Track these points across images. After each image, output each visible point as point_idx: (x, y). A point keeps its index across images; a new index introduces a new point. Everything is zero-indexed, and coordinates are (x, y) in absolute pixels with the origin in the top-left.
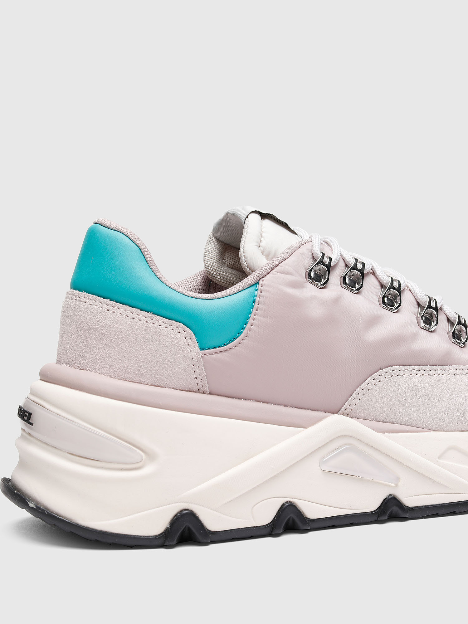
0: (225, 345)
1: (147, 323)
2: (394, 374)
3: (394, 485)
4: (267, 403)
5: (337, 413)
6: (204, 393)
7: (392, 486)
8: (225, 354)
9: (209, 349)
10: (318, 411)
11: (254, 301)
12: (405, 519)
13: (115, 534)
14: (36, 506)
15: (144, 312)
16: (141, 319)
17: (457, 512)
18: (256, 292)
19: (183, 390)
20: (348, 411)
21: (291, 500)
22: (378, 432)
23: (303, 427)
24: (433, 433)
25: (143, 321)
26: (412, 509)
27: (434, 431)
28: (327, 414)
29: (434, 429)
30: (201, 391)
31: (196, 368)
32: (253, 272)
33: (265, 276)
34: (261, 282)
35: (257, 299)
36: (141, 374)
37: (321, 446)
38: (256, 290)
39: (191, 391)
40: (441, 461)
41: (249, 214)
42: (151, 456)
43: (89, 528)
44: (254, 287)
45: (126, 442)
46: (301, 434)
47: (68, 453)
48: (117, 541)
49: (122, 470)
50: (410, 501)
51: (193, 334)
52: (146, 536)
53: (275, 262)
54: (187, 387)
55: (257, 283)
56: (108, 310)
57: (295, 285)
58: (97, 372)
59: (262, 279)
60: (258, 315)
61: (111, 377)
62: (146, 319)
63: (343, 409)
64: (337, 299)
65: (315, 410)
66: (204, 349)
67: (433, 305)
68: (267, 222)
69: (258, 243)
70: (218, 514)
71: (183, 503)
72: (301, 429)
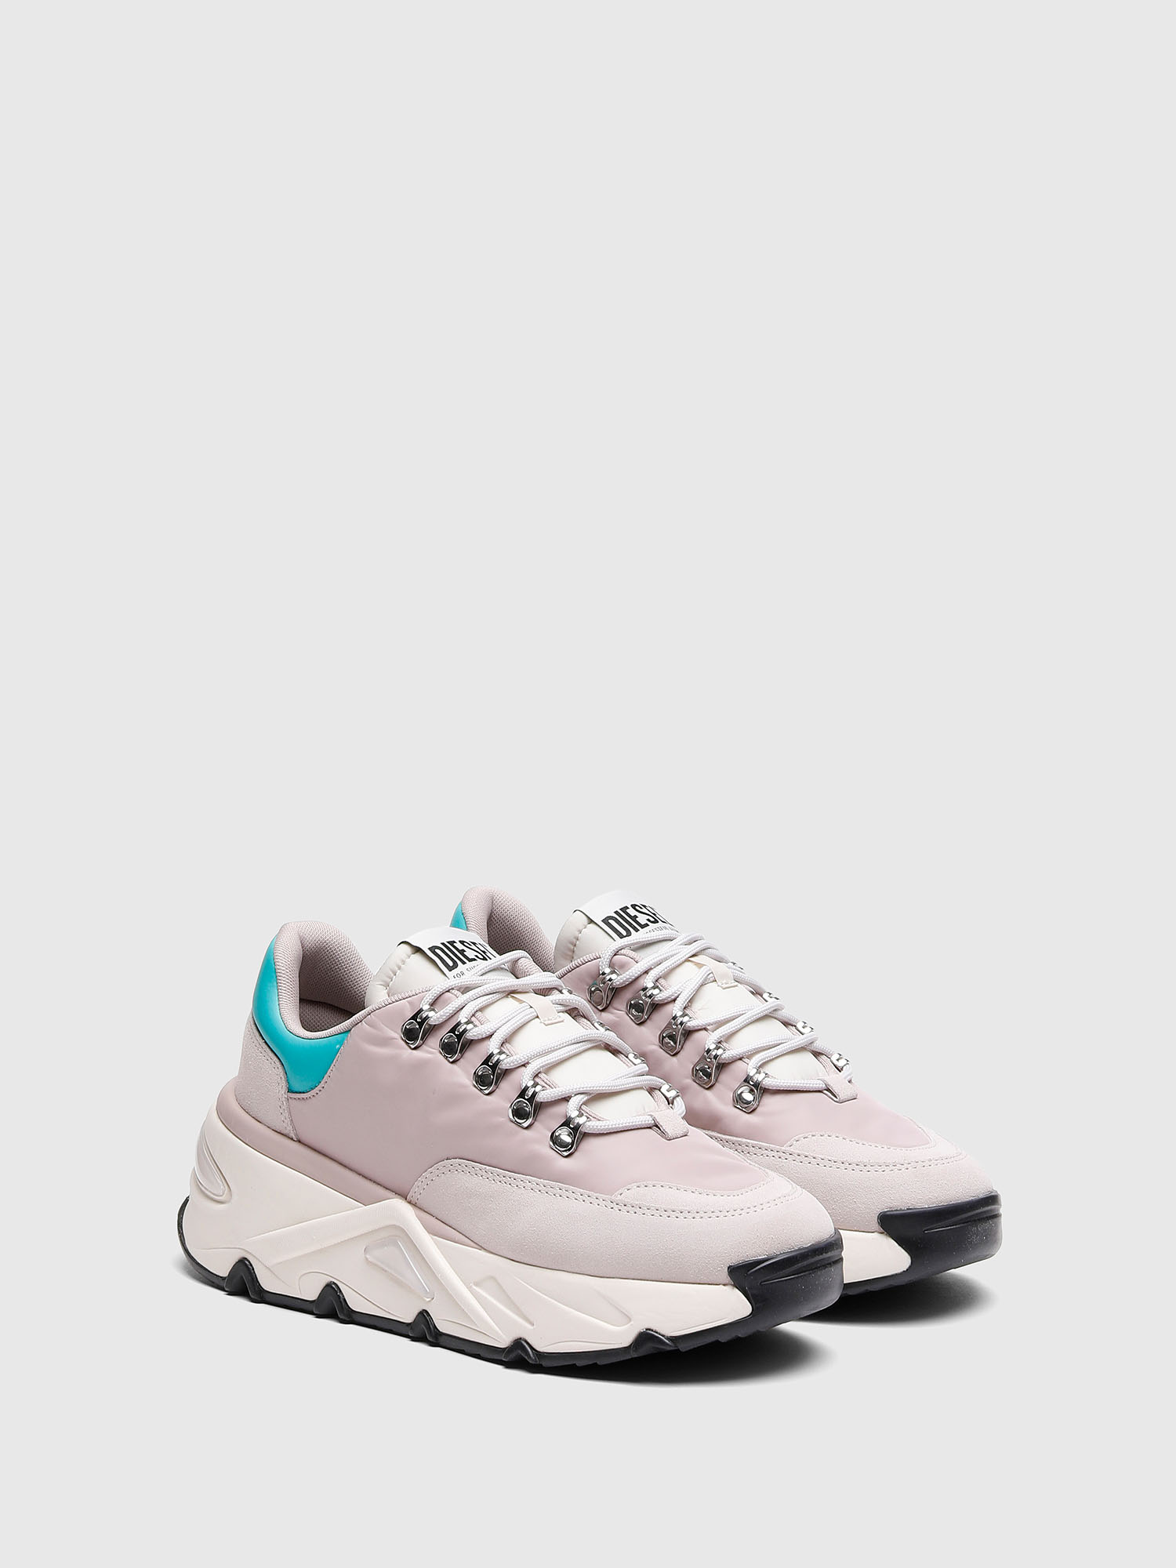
2: (460, 1168)
3: (428, 1299)
7: (425, 1301)
11: (340, 1049)
18: (345, 1040)
19: (274, 1131)
21: (337, 1280)
22: (427, 1232)
23: (362, 1204)
26: (442, 1335)
27: (484, 1250)
29: (484, 1248)
31: (282, 1111)
33: (359, 1023)
34: (353, 1030)
38: (346, 1038)
39: (280, 1134)
40: (475, 1288)
44: (345, 1035)
46: (360, 1210)
51: (283, 1072)
53: (370, 1010)
55: (349, 1031)
63: (410, 1194)
64: (422, 1065)
65: (387, 1189)
66: (293, 1092)
67: (530, 1092)
68: (417, 957)
69: (385, 982)
70: (270, 1273)
71: (244, 1251)
72: (359, 1204)
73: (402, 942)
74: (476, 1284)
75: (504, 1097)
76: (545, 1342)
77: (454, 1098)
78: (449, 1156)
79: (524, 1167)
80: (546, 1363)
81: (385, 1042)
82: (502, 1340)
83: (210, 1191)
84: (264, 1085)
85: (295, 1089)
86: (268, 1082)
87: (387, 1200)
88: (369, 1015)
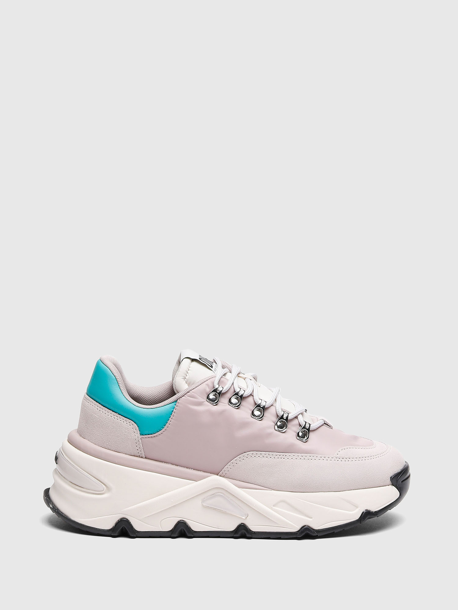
0: (154, 434)
1: (114, 419)
2: (253, 456)
3: (244, 518)
5: (217, 475)
6: (142, 457)
8: (154, 439)
9: (146, 435)
10: (206, 472)
11: (173, 411)
12: (250, 538)
13: (87, 526)
14: (53, 506)
15: (114, 413)
16: (112, 416)
17: (282, 538)
18: (175, 406)
19: (131, 455)
20: (224, 474)
21: (184, 519)
22: (238, 487)
24: (273, 491)
25: (113, 417)
26: (255, 533)
27: (274, 490)
28: (211, 475)
29: (274, 489)
30: (140, 456)
31: (137, 444)
32: (178, 393)
33: (181, 397)
34: (178, 401)
36: (109, 445)
37: (204, 492)
38: (175, 405)
39: (135, 456)
40: (274, 508)
41: (184, 358)
42: (108, 489)
44: (175, 403)
46: (193, 484)
47: (70, 482)
48: (88, 530)
50: (254, 528)
51: (137, 427)
52: (102, 529)
53: (187, 391)
54: (132, 454)
55: (176, 401)
56: (97, 409)
58: (89, 441)
59: (179, 399)
61: (95, 444)
63: (221, 472)
64: (222, 412)
65: (205, 472)
66: (143, 435)
67: (285, 417)
68: (194, 363)
69: (184, 377)
70: (141, 522)
71: (122, 515)
72: (194, 482)
73: (186, 358)
74: (274, 506)
75: (270, 419)
76: (317, 525)
77: (244, 425)
78: (245, 451)
79: (288, 450)
80: (319, 535)
81: (200, 404)
82: (295, 528)
83: (92, 490)
84: (123, 434)
85: (147, 432)
86: (126, 432)
87: (209, 477)
88: (189, 392)
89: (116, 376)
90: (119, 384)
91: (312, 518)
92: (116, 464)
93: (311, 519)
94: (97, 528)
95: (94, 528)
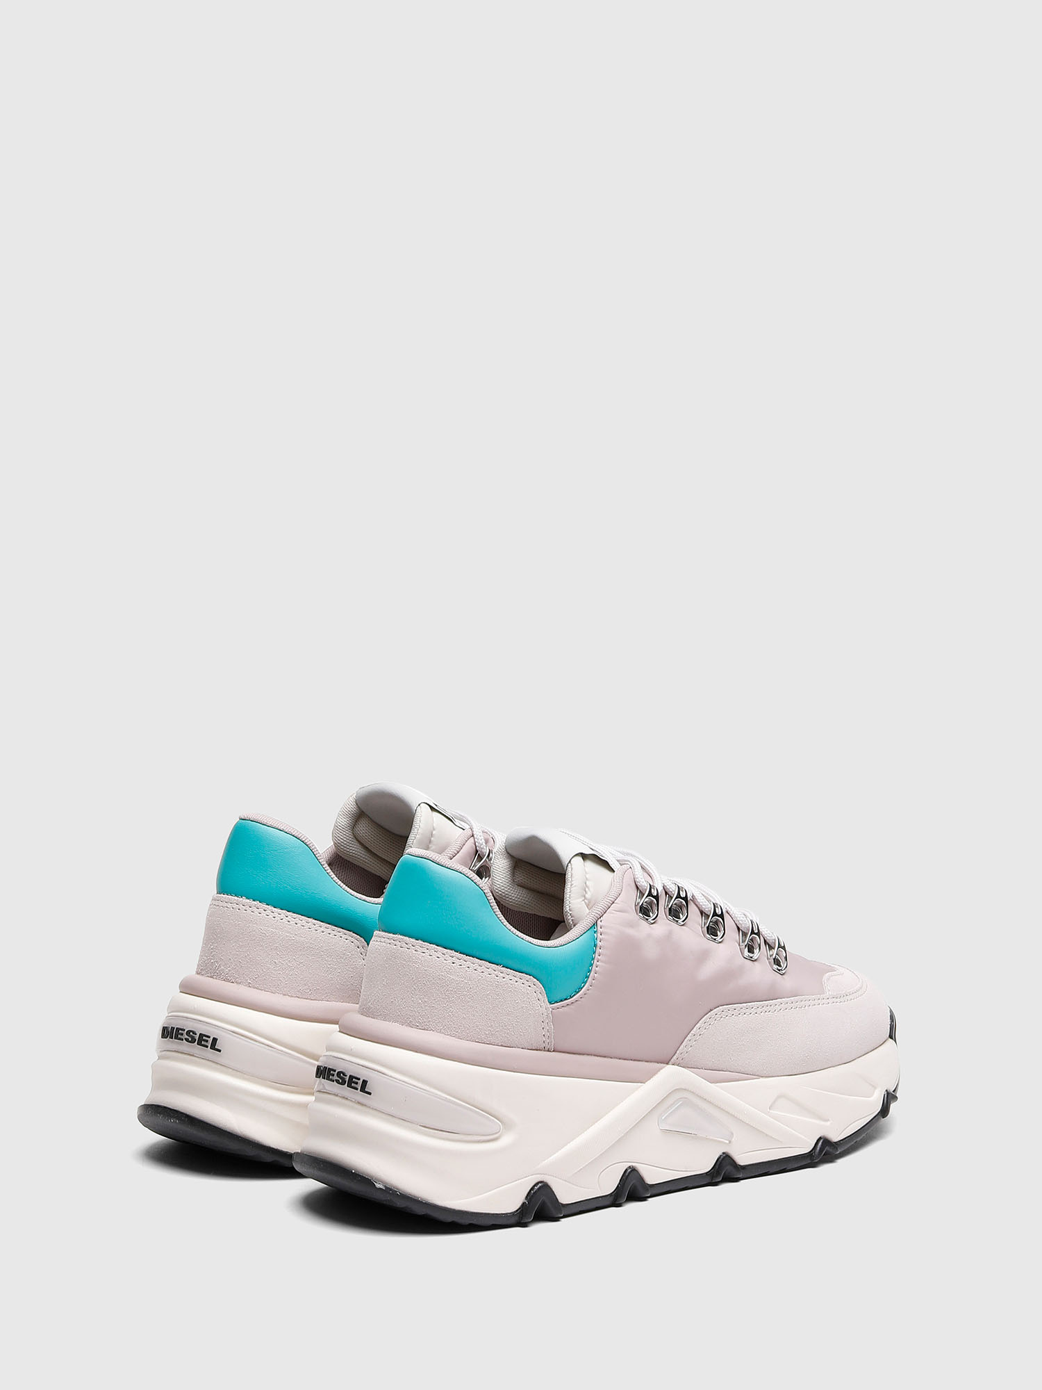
0: (571, 997)
1: (496, 978)
3: (727, 1142)
4: (605, 1057)
5: (667, 1064)
6: (548, 1051)
7: (725, 1143)
8: (571, 1006)
9: (557, 1002)
10: (654, 1062)
12: (737, 1180)
14: (385, 1186)
15: (493, 965)
16: (491, 973)
18: (596, 935)
20: (680, 1060)
21: (634, 1164)
22: (710, 1082)
23: (641, 1083)
24: (761, 1079)
25: (493, 975)
26: (744, 1167)
27: (762, 1077)
28: (662, 1065)
29: (762, 1075)
30: (546, 1049)
31: (545, 1024)
33: (602, 915)
34: (599, 922)
35: (599, 943)
37: (660, 1102)
38: (596, 933)
39: (539, 1050)
42: (507, 1125)
43: (447, 1208)
44: (593, 929)
45: (482, 1111)
46: (639, 1090)
49: (479, 1142)
50: (742, 1159)
52: (502, 1214)
54: (535, 1046)
55: (595, 924)
57: (631, 925)
59: (600, 920)
60: (602, 962)
61: (459, 1038)
62: (496, 973)
63: (675, 1057)
65: (651, 1062)
66: (552, 1003)
70: (570, 1185)
71: (539, 1175)
72: (639, 1084)
74: (771, 1107)
76: (837, 1132)
78: (711, 1008)
82: (807, 1145)
83: (477, 1135)
84: (520, 1007)
85: (558, 998)
86: (525, 1002)
87: (661, 1071)
88: (613, 903)
89: (484, 888)
90: (492, 905)
91: (828, 1120)
92: (514, 1072)
93: (828, 1123)
94: (492, 1212)
95: (489, 1214)
